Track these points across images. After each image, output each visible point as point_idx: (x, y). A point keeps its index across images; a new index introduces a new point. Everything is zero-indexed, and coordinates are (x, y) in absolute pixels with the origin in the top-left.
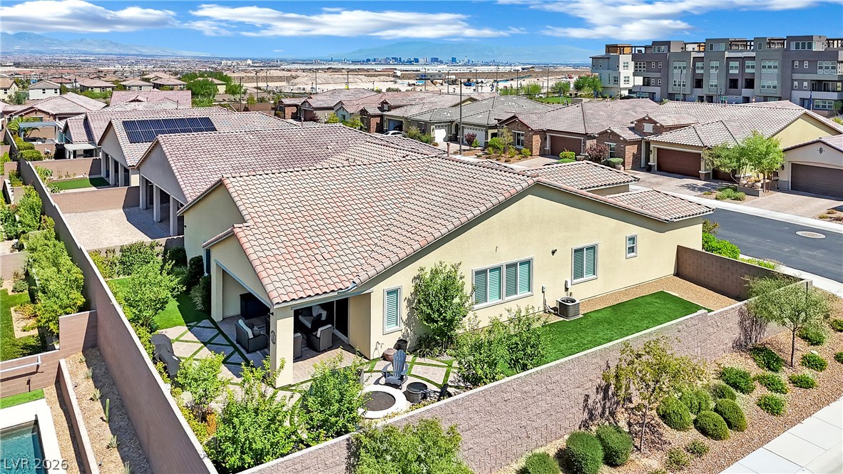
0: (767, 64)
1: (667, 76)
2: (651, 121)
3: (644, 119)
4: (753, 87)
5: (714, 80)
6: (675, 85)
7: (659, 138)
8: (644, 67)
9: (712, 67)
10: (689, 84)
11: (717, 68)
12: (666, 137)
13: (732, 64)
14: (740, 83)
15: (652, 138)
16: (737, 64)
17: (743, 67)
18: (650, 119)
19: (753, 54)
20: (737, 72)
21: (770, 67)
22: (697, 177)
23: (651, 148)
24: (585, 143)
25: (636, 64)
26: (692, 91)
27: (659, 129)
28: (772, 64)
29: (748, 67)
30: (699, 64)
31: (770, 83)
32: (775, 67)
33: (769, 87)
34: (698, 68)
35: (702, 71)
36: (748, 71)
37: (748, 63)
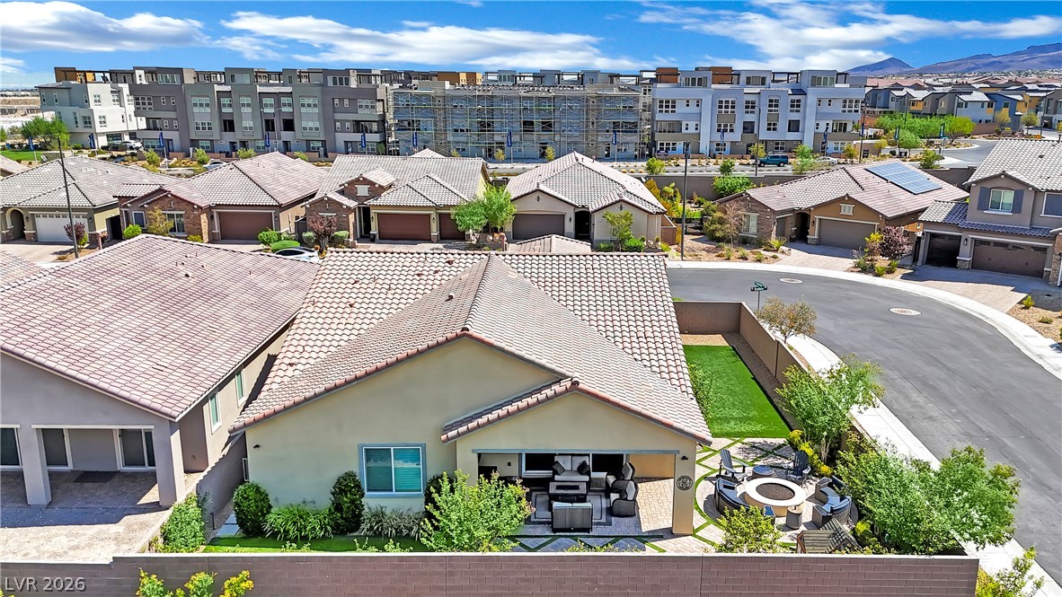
0: (306, 101)
1: (184, 116)
2: (366, 182)
3: (357, 180)
4: (292, 129)
5: (248, 122)
6: (198, 128)
7: (379, 202)
8: (149, 104)
9: (243, 105)
10: (216, 125)
11: (249, 105)
12: (386, 199)
13: (266, 101)
14: (278, 124)
15: (372, 202)
16: (270, 101)
17: (278, 104)
18: (365, 179)
19: (289, 89)
20: (272, 111)
21: (309, 105)
22: (429, 240)
23: (372, 214)
24: (277, 217)
25: (137, 99)
26: (221, 136)
27: (376, 190)
28: (311, 101)
29: (284, 105)
30: (225, 101)
31: (311, 124)
32: (315, 106)
33: (311, 129)
34: (224, 106)
35: (230, 110)
36: (285, 109)
37: (284, 100)
